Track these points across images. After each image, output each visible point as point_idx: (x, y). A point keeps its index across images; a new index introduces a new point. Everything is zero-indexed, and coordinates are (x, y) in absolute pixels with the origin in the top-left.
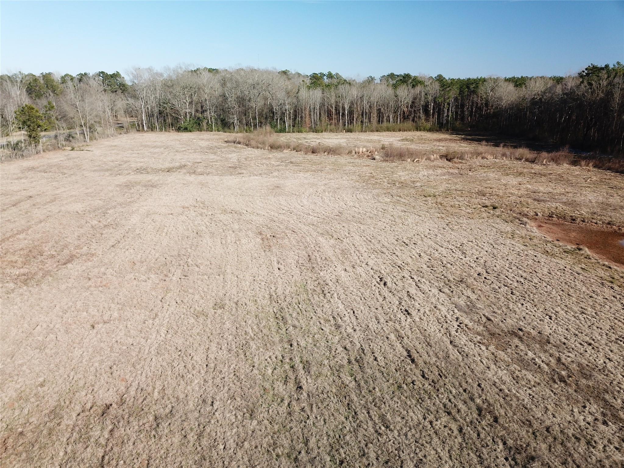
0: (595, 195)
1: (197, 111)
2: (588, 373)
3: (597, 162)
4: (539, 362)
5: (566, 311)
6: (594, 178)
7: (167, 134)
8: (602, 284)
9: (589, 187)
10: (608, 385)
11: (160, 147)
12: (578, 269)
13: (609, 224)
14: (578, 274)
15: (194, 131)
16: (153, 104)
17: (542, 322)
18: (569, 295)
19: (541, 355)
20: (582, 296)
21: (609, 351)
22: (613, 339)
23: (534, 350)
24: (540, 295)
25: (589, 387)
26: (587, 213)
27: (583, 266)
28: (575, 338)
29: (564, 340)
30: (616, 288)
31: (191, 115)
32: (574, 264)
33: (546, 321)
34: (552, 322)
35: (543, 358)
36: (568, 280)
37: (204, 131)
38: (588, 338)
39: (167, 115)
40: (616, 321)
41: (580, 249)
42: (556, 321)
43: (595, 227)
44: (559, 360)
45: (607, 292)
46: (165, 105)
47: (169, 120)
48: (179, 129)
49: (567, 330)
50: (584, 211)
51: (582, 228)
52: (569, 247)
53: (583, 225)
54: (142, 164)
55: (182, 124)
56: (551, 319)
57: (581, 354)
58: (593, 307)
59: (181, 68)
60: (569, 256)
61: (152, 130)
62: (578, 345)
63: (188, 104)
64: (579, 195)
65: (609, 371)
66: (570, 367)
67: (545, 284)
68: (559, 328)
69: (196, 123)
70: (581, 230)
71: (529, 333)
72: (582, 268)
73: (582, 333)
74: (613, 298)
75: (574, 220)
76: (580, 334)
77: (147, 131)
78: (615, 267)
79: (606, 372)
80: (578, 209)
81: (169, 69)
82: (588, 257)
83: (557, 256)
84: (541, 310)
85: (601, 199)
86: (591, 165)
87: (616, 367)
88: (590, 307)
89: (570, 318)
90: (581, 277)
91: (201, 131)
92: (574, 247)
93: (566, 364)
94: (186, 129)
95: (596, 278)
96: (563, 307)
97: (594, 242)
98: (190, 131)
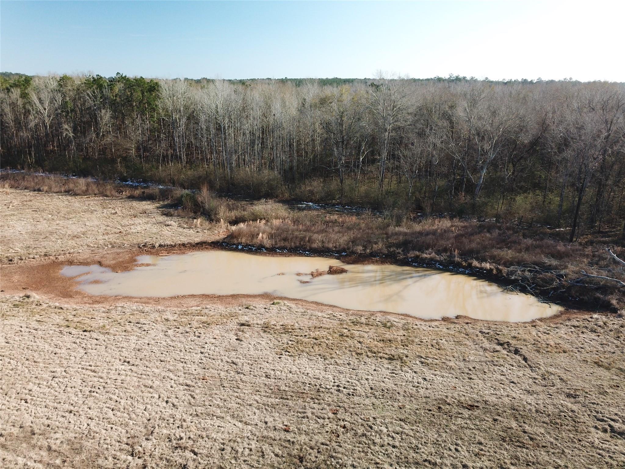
0: (23, 223)
2: (78, 446)
3: (13, 182)
4: (32, 465)
5: (39, 384)
6: (16, 203)
8: (61, 332)
9: (14, 215)
12: (34, 324)
13: (46, 255)
14: (36, 330)
17: (19, 412)
18: (35, 362)
19: (32, 454)
20: (47, 357)
21: (88, 410)
22: (88, 393)
23: (22, 453)
24: (6, 378)
26: (22, 248)
27: (37, 317)
28: (56, 413)
29: (47, 422)
30: (74, 331)
32: (28, 319)
33: (23, 408)
34: (29, 405)
35: (34, 456)
36: (28, 343)
38: (67, 406)
40: (84, 371)
41: (28, 297)
42: (33, 403)
43: (34, 263)
44: (49, 449)
45: (67, 338)
49: (46, 407)
50: (18, 248)
51: (20, 267)
52: (18, 296)
53: (21, 263)
56: (26, 402)
57: (66, 428)
58: (61, 365)
60: (21, 310)
62: (62, 419)
64: (6, 228)
66: (61, 451)
67: (7, 360)
68: (38, 408)
70: (23, 270)
71: (11, 435)
72: (37, 321)
73: (60, 403)
74: (74, 345)
75: (11, 260)
76: (58, 406)
78: (66, 306)
80: (11, 246)
82: (39, 304)
83: (8, 315)
84: (14, 396)
85: (29, 227)
86: (7, 186)
88: (58, 366)
89: (45, 391)
90: (40, 332)
92: (21, 295)
93: (57, 449)
95: (53, 328)
96: (34, 380)
97: (39, 280)
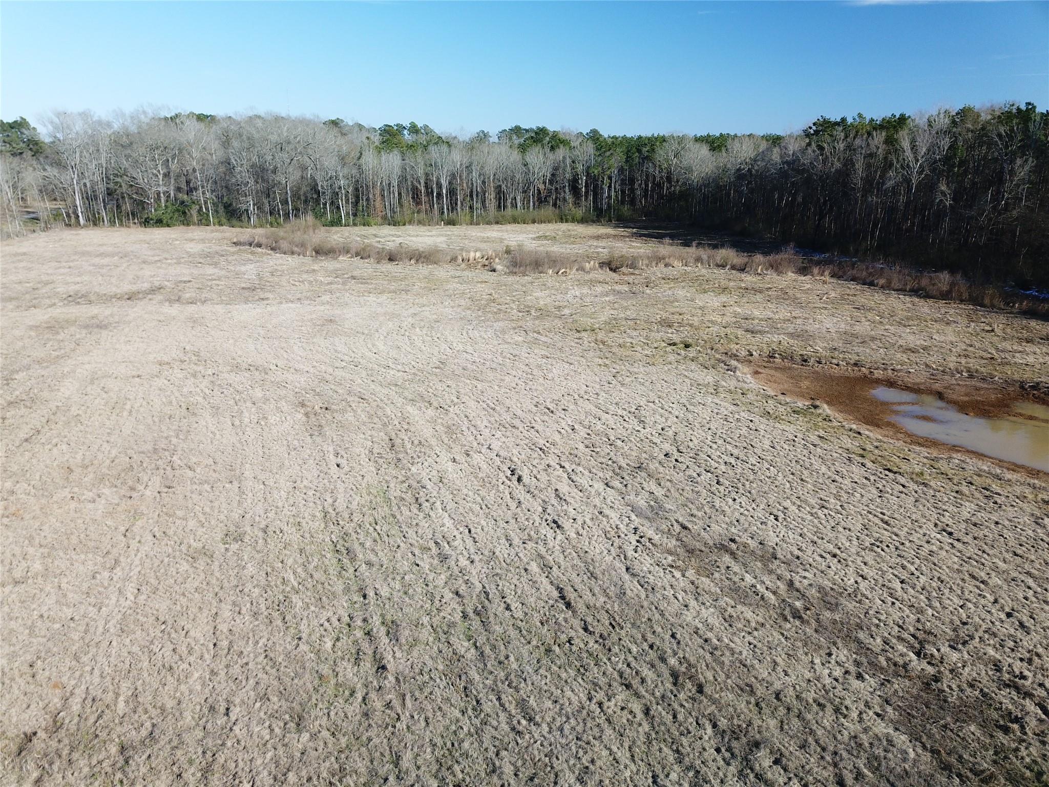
0: (835, 320)
1: (179, 189)
2: (833, 601)
3: (836, 269)
4: (761, 590)
5: (799, 506)
6: (833, 294)
7: (124, 230)
8: (849, 459)
9: (826, 308)
10: (862, 617)
11: (112, 255)
12: (813, 438)
13: (856, 364)
14: (815, 446)
15: (174, 225)
16: (94, 176)
17: (764, 527)
18: (802, 480)
19: (765, 578)
20: (821, 481)
21: (862, 564)
22: (867, 544)
23: (754, 571)
24: (760, 483)
25: (834, 622)
26: (825, 348)
27: (822, 433)
28: (813, 548)
29: (797, 552)
30: (869, 464)
31: (169, 196)
32: (808, 430)
33: (770, 524)
34: (779, 524)
35: (768, 583)
36: (799, 456)
37: (194, 224)
38: (831, 546)
39: (123, 198)
40: (870, 516)
41: (816, 407)
42: (785, 523)
43: (836, 371)
44: (791, 584)
45: (857, 472)
46: (119, 180)
47: (127, 206)
48: (146, 223)
49: (801, 535)
50: (820, 347)
51: (817, 372)
52: (801, 404)
53: (818, 368)
54: (77, 287)
55: (153, 213)
56: (776, 519)
57: (822, 572)
58: (837, 497)
59: (144, 112)
60: (801, 419)
61: (95, 224)
62: (818, 559)
63: (161, 177)
64: (811, 321)
65: (863, 595)
66: (807, 594)
67: (766, 465)
68: (790, 533)
69: (178, 210)
70: (817, 376)
71: (745, 545)
72: (819, 437)
73: (823, 539)
74: (865, 481)
75: (805, 361)
76: (819, 541)
77: (85, 226)
78: (867, 432)
79: (859, 597)
80: (811, 343)
81: (123, 115)
82: (827, 419)
83: (783, 420)
84: (762, 506)
85: (843, 326)
86: (827, 273)
87: (872, 588)
88: (832, 496)
89: (805, 516)
90: (819, 450)
91: (188, 225)
92: (807, 403)
93: (802, 589)
94: (159, 222)
95: (840, 451)
96: (794, 499)
97: (836, 394)
98: (168, 226)
